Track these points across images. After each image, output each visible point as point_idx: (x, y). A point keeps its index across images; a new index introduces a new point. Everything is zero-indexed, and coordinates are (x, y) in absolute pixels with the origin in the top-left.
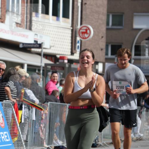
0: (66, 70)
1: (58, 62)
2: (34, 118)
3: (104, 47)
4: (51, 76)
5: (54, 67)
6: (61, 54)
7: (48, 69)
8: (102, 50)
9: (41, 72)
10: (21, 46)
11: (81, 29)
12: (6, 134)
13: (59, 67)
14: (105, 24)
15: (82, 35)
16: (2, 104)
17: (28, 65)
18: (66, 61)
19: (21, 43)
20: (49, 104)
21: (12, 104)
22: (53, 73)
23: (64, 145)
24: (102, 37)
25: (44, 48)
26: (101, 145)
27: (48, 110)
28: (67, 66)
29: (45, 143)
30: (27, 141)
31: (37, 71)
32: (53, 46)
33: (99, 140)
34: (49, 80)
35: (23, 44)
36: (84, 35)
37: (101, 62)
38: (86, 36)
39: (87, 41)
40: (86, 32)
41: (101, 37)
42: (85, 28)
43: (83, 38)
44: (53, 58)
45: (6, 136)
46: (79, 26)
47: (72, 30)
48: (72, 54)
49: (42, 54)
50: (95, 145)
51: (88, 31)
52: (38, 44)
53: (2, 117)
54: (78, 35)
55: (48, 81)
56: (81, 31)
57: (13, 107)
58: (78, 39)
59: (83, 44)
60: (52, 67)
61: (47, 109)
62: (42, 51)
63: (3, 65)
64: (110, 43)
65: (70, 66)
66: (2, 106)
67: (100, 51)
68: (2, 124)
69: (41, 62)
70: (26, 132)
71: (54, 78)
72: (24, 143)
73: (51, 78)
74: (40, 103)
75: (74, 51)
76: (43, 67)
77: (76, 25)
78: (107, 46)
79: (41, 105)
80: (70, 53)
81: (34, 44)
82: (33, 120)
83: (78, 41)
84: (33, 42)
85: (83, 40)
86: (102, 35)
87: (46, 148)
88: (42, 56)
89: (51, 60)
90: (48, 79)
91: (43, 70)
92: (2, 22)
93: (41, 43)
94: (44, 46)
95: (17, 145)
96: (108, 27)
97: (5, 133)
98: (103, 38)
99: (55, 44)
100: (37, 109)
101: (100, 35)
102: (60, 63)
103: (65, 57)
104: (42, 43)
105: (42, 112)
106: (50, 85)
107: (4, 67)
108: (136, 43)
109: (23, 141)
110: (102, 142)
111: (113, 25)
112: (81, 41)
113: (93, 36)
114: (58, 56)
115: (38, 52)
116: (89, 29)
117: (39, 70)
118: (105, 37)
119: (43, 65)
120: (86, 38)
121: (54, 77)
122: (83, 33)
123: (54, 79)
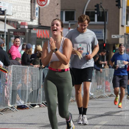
0: (27, 35)
3: (59, 13)
4: (14, 41)
5: (16, 32)
6: (23, 21)
7: (11, 35)
8: (57, 16)
9: (5, 37)
13: (21, 32)
15: (40, 3)
18: (26, 27)
20: (12, 67)
22: (16, 38)
23: (25, 104)
24: (58, 4)
25: (7, 15)
27: (11, 72)
28: (27, 31)
31: (1, 37)
32: (15, 13)
34: (12, 44)
36: (42, 3)
38: (44, 3)
39: (45, 8)
41: (56, 4)
43: (41, 5)
44: (15, 24)
48: (32, 20)
49: (6, 21)
52: (2, 11)
58: (37, 6)
59: (40, 11)
60: (14, 32)
61: (10, 72)
62: (5, 17)
64: (64, 10)
65: (30, 32)
69: (5, 29)
71: (16, 42)
73: (14, 43)
74: (5, 66)
75: (33, 18)
76: (6, 33)
78: (62, 12)
79: (5, 68)
80: (30, 20)
83: (37, 8)
85: (41, 7)
87: (10, 107)
88: (6, 22)
89: (13, 26)
91: (7, 36)
93: (4, 10)
94: (7, 13)
98: (58, 5)
99: (16, 11)
101: (56, 2)
102: (21, 28)
103: (26, 23)
104: (5, 10)
106: (13, 50)
108: (86, 10)
112: (39, 8)
113: (50, 4)
114: (20, 22)
115: (2, 18)
117: (3, 36)
118: (60, 4)
119: (7, 31)
120: (43, 5)
121: (17, 41)
122: (41, 0)
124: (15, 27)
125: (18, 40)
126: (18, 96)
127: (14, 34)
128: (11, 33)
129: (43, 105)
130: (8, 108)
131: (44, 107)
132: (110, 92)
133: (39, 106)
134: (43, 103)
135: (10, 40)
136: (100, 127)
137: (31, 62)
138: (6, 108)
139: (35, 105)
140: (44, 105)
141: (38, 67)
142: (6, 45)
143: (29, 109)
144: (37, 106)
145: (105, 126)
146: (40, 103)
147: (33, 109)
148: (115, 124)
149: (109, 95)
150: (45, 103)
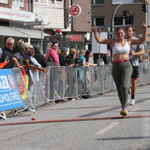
0: (62, 40)
1: (55, 34)
3: (90, 20)
5: (52, 38)
6: (57, 29)
7: (47, 41)
8: (89, 22)
9: (42, 43)
10: (25, 24)
11: (71, 8)
12: (17, 94)
13: (56, 38)
15: (73, 13)
16: (12, 70)
17: (31, 39)
18: (61, 33)
19: (25, 22)
21: (20, 70)
23: (62, 99)
24: (89, 13)
25: (43, 25)
26: (92, 96)
27: (49, 72)
28: (62, 37)
30: (34, 98)
31: (38, 43)
32: (50, 23)
33: (91, 92)
35: (27, 23)
37: (88, 32)
38: (76, 13)
39: (77, 16)
40: (76, 10)
41: (87, 13)
42: (75, 7)
43: (74, 15)
44: (51, 32)
45: (17, 96)
46: (70, 6)
47: (65, 10)
48: (66, 27)
49: (42, 29)
50: (88, 96)
51: (77, 10)
52: (38, 22)
53: (13, 81)
56: (72, 9)
57: (21, 72)
58: (70, 16)
60: (50, 39)
62: (41, 27)
63: (11, 41)
64: (94, 17)
65: (64, 37)
66: (13, 72)
67: (88, 24)
68: (13, 86)
69: (42, 36)
71: (55, 47)
72: (31, 100)
75: (67, 25)
76: (43, 39)
77: (68, 6)
78: (92, 19)
80: (64, 27)
81: (35, 22)
82: (37, 81)
83: (70, 17)
88: (42, 31)
89: (49, 34)
90: (47, 48)
91: (43, 42)
92: (9, 8)
93: (40, 21)
94: (43, 23)
95: (25, 102)
96: (92, 5)
97: (16, 93)
98: (89, 14)
99: (51, 21)
100: (40, 71)
102: (56, 35)
103: (60, 30)
104: (42, 21)
107: (12, 42)
108: (115, 16)
109: (30, 98)
110: (93, 94)
111: (96, 3)
112: (72, 17)
113: (81, 13)
114: (55, 30)
116: (78, 8)
117: (40, 42)
118: (90, 13)
119: (43, 38)
120: (76, 15)
122: (73, 11)
124: (50, 35)
126: (56, 92)
127: (50, 40)
128: (47, 40)
129: (79, 98)
130: (47, 103)
131: (80, 99)
132: (140, 82)
133: (75, 99)
134: (79, 96)
135: (46, 45)
136: (133, 114)
137: (66, 62)
138: (45, 103)
139: (72, 99)
140: (80, 98)
141: (73, 66)
142: (43, 49)
143: (66, 103)
144: (73, 100)
145: (137, 112)
146: (76, 97)
147: (70, 102)
148: (147, 109)
149: (139, 85)
150: (81, 96)
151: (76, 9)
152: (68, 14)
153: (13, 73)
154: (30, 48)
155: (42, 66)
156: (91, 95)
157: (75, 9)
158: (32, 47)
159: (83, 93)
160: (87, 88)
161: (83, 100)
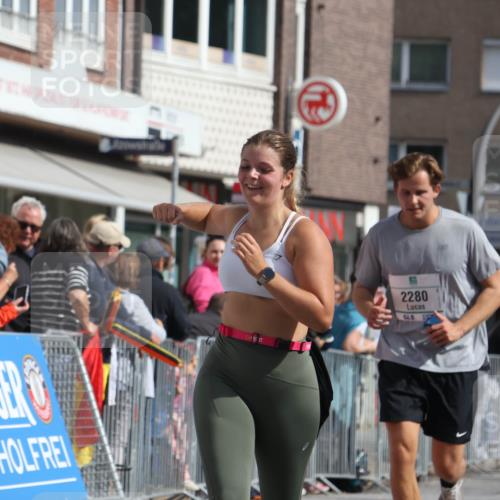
1: (229, 200)
2: (150, 391)
3: (382, 152)
8: (376, 161)
9: (173, 234)
10: (104, 147)
11: (305, 91)
12: (57, 445)
14: (387, 76)
15: (310, 113)
16: (43, 342)
17: (129, 212)
19: (103, 137)
20: (199, 344)
21: (75, 343)
22: (212, 238)
24: (377, 119)
25: (182, 155)
26: (375, 485)
27: (196, 362)
29: (187, 475)
30: (129, 470)
31: (158, 233)
32: (213, 149)
33: (371, 468)
34: (199, 261)
35: (112, 140)
36: (316, 113)
37: (372, 204)
38: (323, 114)
39: (328, 131)
40: (323, 103)
41: (372, 119)
42: (319, 89)
43: (314, 123)
44: (213, 189)
45: (57, 452)
46: (299, 83)
47: (276, 96)
49: (176, 175)
50: (357, 483)
51: (330, 100)
52: (162, 141)
53: (44, 386)
54: (295, 112)
55: (196, 266)
56: (307, 97)
57: (79, 352)
58: (297, 124)
59: (311, 143)
61: (192, 361)
62: (174, 164)
64: (402, 140)
66: (44, 348)
67: (371, 168)
68: (43, 408)
70: (124, 438)
71: (214, 255)
72: (117, 476)
73: (204, 255)
77: (290, 79)
79: (174, 346)
81: (147, 141)
82: (148, 398)
83: (297, 133)
84: (143, 134)
85: (311, 128)
86: (378, 114)
87: (192, 491)
88: (176, 182)
89: (206, 195)
90: (195, 260)
91: (179, 231)
93: (170, 137)
94: (181, 148)
95: (93, 483)
96: (396, 86)
97: (54, 439)
98: (381, 123)
99: (217, 140)
100: (160, 362)
101: (371, 114)
104: (176, 138)
105: (177, 369)
106: (201, 281)
109: (114, 468)
110: (381, 475)
111: (413, 78)
112: (306, 132)
113: (347, 116)
114: (229, 183)
115: (162, 166)
116: (333, 92)
117: (166, 229)
118: (385, 119)
120: (322, 122)
121: (216, 252)
122: (312, 104)
123: (216, 260)
124: (210, 200)
125: (221, 245)
129: (319, 486)
130: (185, 496)
134: (319, 480)
135: (192, 245)
138: (177, 495)
140: (325, 485)
142: (179, 262)
146: (310, 481)
150: (331, 480)
151: (324, 95)
152: (288, 118)
153: (45, 352)
154: (120, 246)
155: (170, 334)
156: (372, 477)
157: (317, 98)
158: (126, 242)
159: (338, 467)
160: (356, 447)
161: (336, 496)
